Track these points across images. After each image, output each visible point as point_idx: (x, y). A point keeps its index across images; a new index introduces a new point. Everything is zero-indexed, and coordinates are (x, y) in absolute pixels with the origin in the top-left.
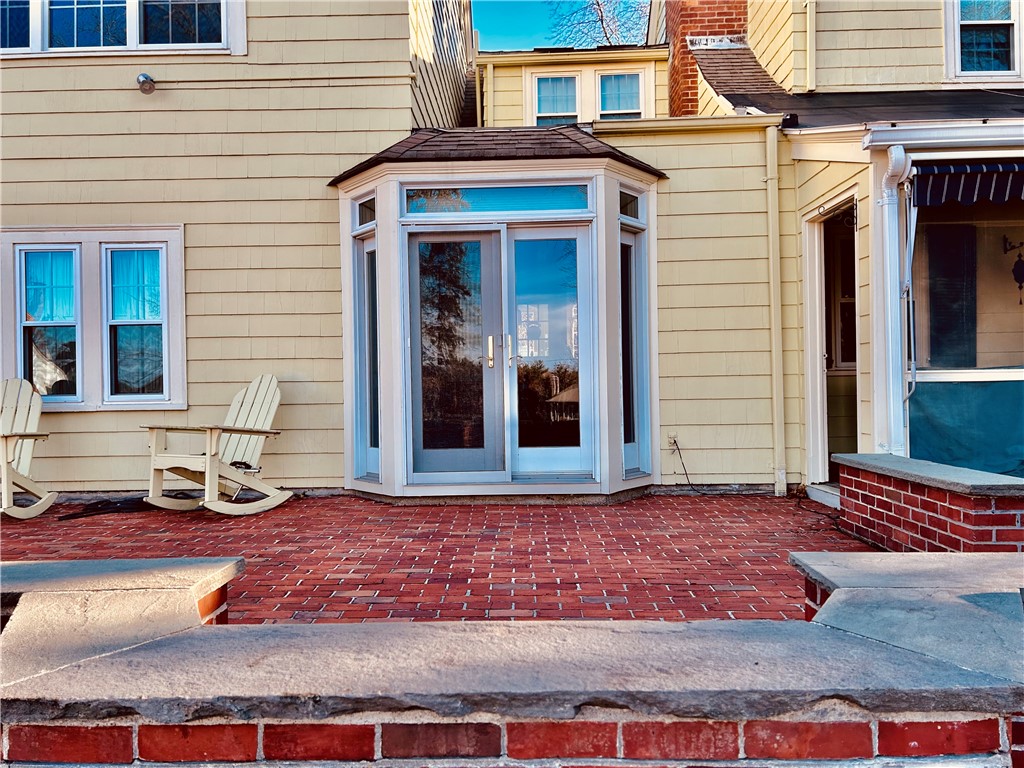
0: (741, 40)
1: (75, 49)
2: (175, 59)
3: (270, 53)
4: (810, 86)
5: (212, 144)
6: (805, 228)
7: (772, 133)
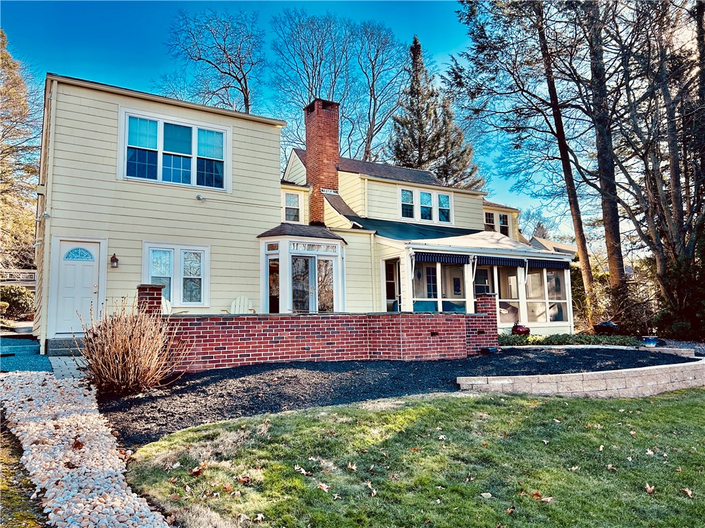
0: (337, 192)
1: (172, 183)
2: (208, 192)
3: (239, 194)
4: (366, 216)
5: (221, 221)
6: (381, 261)
7: (372, 235)
